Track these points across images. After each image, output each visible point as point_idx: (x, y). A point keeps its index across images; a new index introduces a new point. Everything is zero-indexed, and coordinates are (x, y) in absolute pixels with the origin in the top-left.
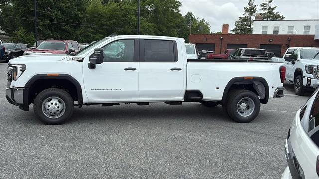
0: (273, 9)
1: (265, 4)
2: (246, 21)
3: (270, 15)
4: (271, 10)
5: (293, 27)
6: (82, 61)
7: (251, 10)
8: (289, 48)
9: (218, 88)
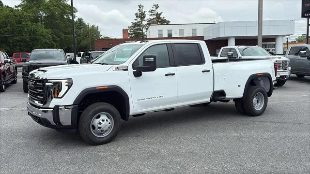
0: (160, 14)
1: (153, 10)
2: (138, 25)
3: (159, 20)
4: (158, 15)
5: (183, 30)
6: (127, 70)
7: (142, 16)
8: (222, 48)
9: (239, 86)
